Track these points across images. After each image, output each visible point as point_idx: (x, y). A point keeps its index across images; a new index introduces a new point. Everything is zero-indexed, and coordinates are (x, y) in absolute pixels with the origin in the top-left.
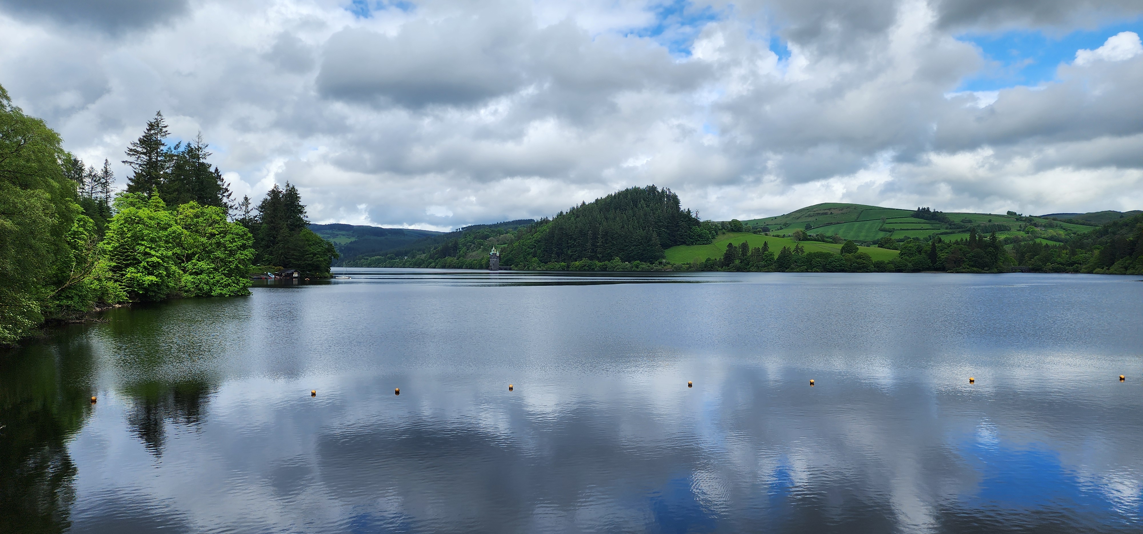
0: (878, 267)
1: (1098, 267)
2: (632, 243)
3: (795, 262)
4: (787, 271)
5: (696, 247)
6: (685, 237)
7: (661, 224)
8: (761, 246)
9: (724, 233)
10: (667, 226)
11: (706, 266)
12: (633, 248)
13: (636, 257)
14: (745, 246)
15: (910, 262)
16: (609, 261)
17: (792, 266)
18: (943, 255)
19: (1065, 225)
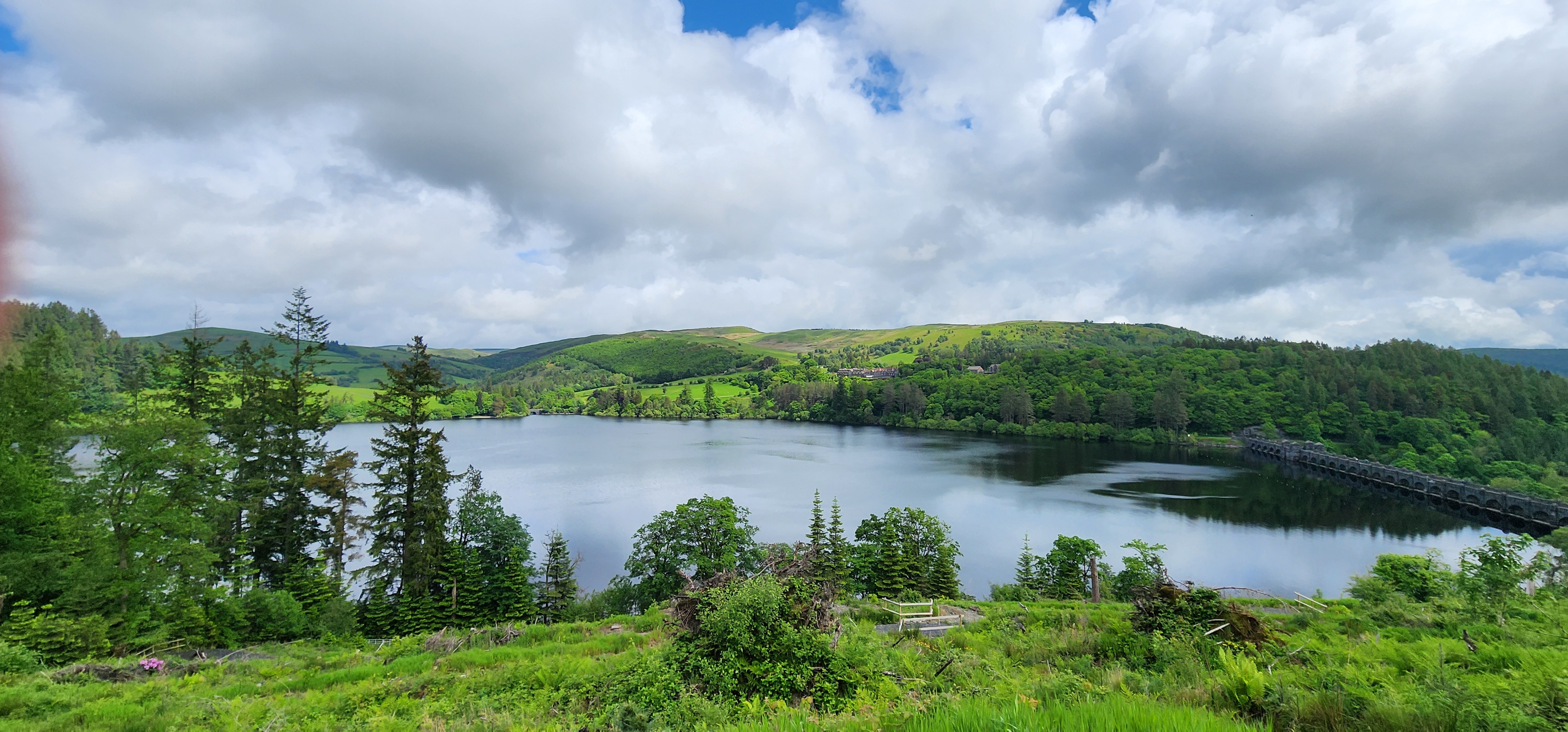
15: (463, 409)
18: (488, 403)
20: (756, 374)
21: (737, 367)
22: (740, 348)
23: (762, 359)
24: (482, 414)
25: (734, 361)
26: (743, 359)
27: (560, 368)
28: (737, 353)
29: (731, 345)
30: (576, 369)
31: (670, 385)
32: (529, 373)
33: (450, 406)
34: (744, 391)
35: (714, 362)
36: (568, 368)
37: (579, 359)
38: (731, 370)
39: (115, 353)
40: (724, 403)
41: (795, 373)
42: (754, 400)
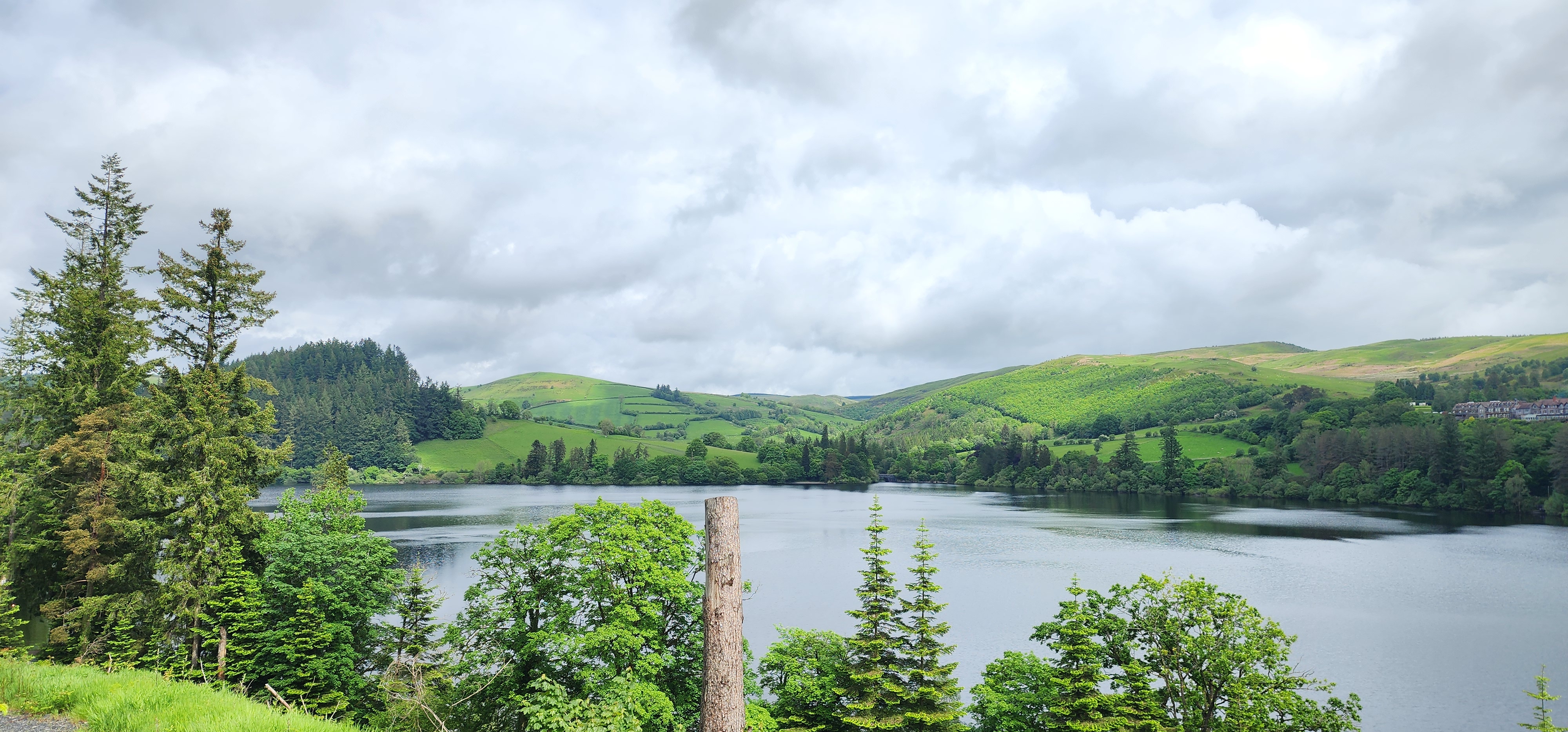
0: (749, 477)
1: (978, 478)
2: (358, 436)
3: (642, 469)
4: (631, 482)
5: (459, 442)
6: (442, 426)
7: (401, 405)
8: (585, 445)
9: (494, 421)
10: (413, 409)
11: (498, 476)
12: (360, 444)
13: (366, 459)
14: (559, 447)
15: (783, 470)
16: (313, 465)
17: (639, 475)
18: (817, 461)
19: (806, 412)
20: (1273, 414)
21: (1241, 407)
22: (1254, 375)
23: (1290, 391)
24: (809, 479)
25: (1237, 397)
26: (1252, 393)
27: (943, 416)
28: (1244, 383)
29: (1235, 370)
30: (966, 418)
31: (1112, 439)
32: (899, 424)
33: (766, 465)
34: (1246, 448)
35: (1195, 400)
36: (955, 416)
37: (972, 401)
38: (1228, 412)
39: (412, 396)
40: (1201, 467)
41: (1352, 414)
42: (1260, 464)
